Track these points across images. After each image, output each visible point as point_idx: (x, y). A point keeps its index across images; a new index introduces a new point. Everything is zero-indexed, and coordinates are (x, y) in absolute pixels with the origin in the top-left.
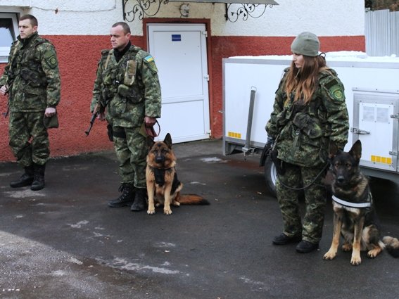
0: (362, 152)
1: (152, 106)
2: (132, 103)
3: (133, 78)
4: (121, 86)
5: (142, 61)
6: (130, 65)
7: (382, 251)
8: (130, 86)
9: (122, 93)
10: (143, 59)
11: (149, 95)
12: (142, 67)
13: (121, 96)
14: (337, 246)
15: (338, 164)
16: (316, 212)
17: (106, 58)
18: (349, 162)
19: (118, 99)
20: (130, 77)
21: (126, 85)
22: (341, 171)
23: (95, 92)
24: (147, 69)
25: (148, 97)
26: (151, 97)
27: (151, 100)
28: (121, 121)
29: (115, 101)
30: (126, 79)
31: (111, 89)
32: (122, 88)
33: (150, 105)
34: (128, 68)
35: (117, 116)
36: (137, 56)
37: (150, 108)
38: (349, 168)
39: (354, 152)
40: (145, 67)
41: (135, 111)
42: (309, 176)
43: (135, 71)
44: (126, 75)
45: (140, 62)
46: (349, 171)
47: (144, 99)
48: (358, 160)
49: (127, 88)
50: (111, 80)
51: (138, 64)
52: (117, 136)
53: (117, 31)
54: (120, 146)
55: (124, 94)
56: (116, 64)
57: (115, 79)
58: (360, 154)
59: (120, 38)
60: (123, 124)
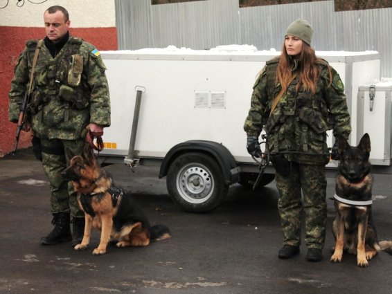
0: (371, 145)
1: (102, 111)
2: (76, 109)
3: (80, 77)
4: (63, 87)
5: (89, 55)
6: (77, 60)
7: (377, 254)
8: (74, 87)
9: (64, 96)
10: (90, 53)
11: (98, 97)
12: (88, 63)
13: (62, 101)
14: (342, 247)
15: (349, 159)
16: (322, 213)
17: (34, 51)
18: (360, 157)
19: (57, 103)
20: (76, 76)
21: (69, 86)
22: (352, 165)
23: (14, 94)
24: (94, 65)
25: (96, 100)
26: (101, 100)
27: (101, 103)
28: (59, 132)
29: (53, 106)
30: (70, 78)
31: (46, 91)
32: (65, 91)
33: (99, 110)
34: (74, 64)
35: (55, 126)
36: (82, 49)
37: (99, 114)
38: (360, 163)
39: (363, 146)
40: (92, 63)
41: (79, 119)
42: (315, 176)
43: (82, 68)
44: (70, 73)
45: (86, 57)
46: (360, 165)
47: (91, 103)
48: (368, 155)
49: (72, 90)
50: (47, 79)
51: (84, 58)
52: (49, 153)
53: (57, 19)
54: (55, 165)
55: (68, 98)
56: (52, 59)
57: (55, 78)
58: (369, 147)
59: (60, 27)
60: (62, 136)
